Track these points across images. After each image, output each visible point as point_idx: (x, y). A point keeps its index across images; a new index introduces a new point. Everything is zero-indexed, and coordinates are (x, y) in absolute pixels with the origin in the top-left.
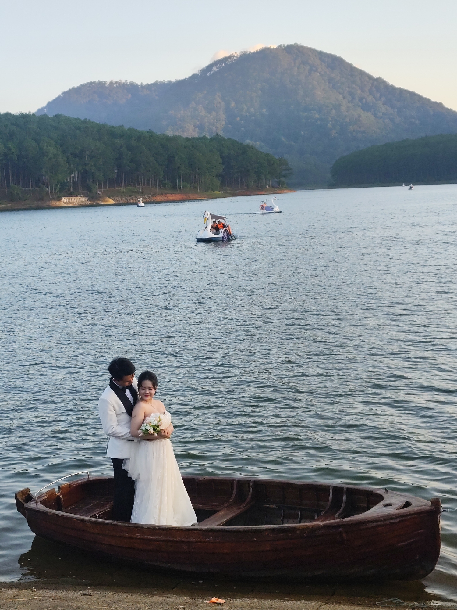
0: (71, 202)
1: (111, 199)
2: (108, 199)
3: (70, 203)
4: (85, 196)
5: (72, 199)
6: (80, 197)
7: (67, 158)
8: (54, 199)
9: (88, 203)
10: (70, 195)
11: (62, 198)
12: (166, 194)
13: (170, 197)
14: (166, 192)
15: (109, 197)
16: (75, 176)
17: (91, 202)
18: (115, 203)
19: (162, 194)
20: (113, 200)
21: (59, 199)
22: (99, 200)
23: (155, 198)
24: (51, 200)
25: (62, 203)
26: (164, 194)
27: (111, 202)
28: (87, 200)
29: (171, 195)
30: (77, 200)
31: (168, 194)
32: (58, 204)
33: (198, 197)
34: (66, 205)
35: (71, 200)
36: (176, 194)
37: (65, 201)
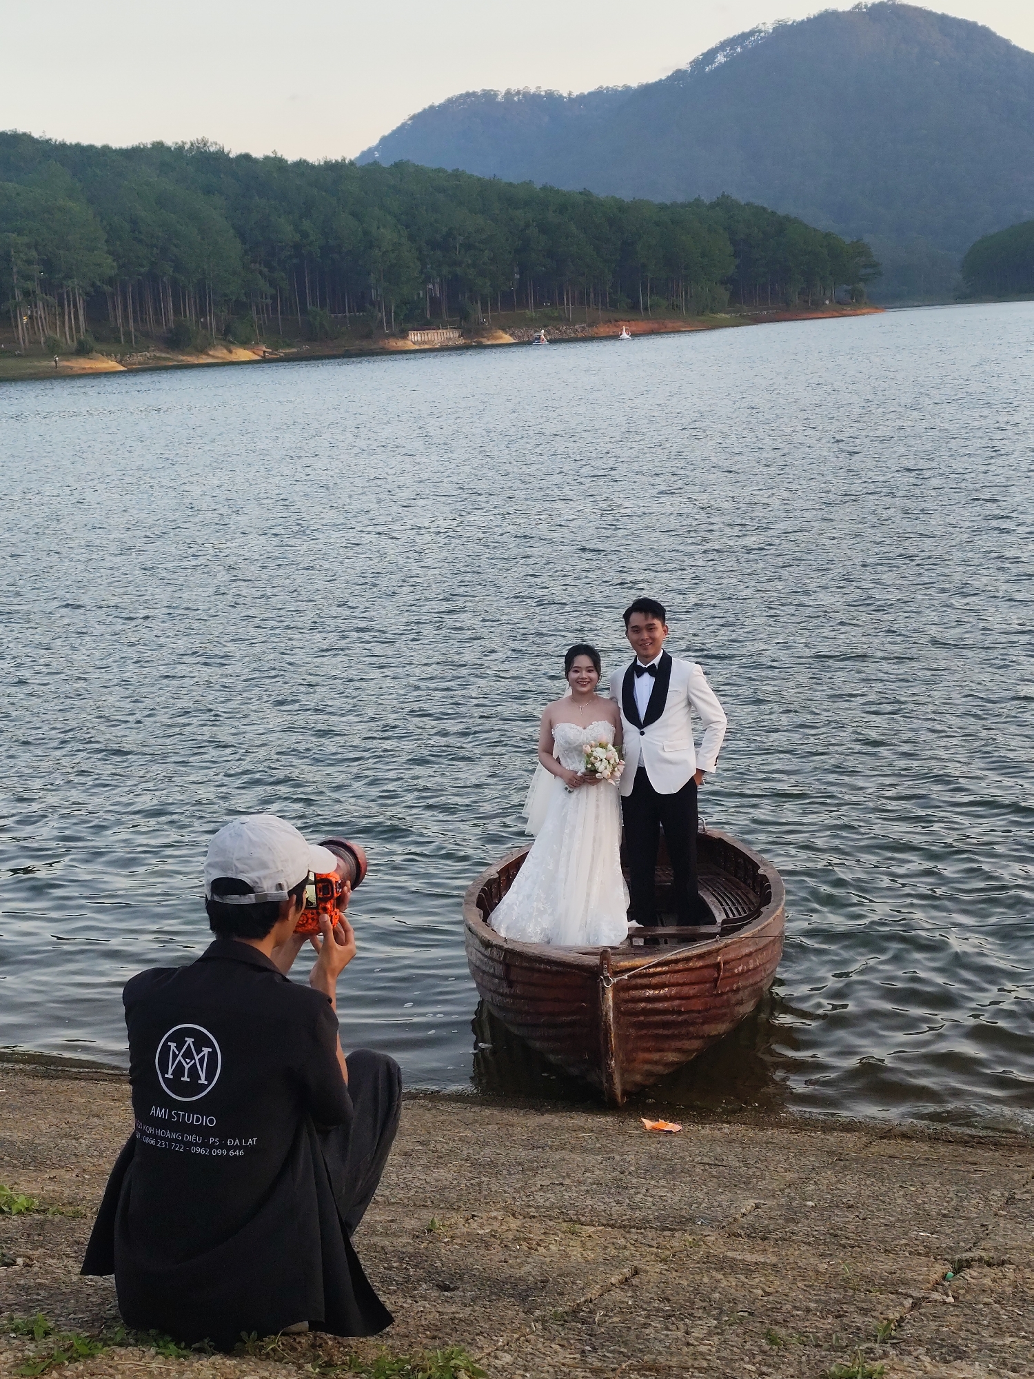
0: (426, 340)
1: (506, 333)
2: (500, 333)
3: (424, 342)
4: (454, 328)
5: (429, 335)
6: (444, 331)
7: (419, 250)
8: (393, 335)
9: (461, 341)
10: (425, 326)
11: (409, 332)
12: (616, 321)
14: (618, 316)
15: (503, 330)
16: (435, 288)
17: (465, 341)
18: (514, 341)
19: (610, 321)
20: (511, 335)
21: (403, 335)
22: (483, 336)
23: (595, 330)
24: (388, 336)
25: (410, 343)
27: (507, 338)
28: (459, 337)
30: (439, 336)
31: (622, 319)
32: (400, 344)
33: (683, 326)
34: (417, 347)
35: (426, 337)
36: (638, 320)
37: (415, 338)
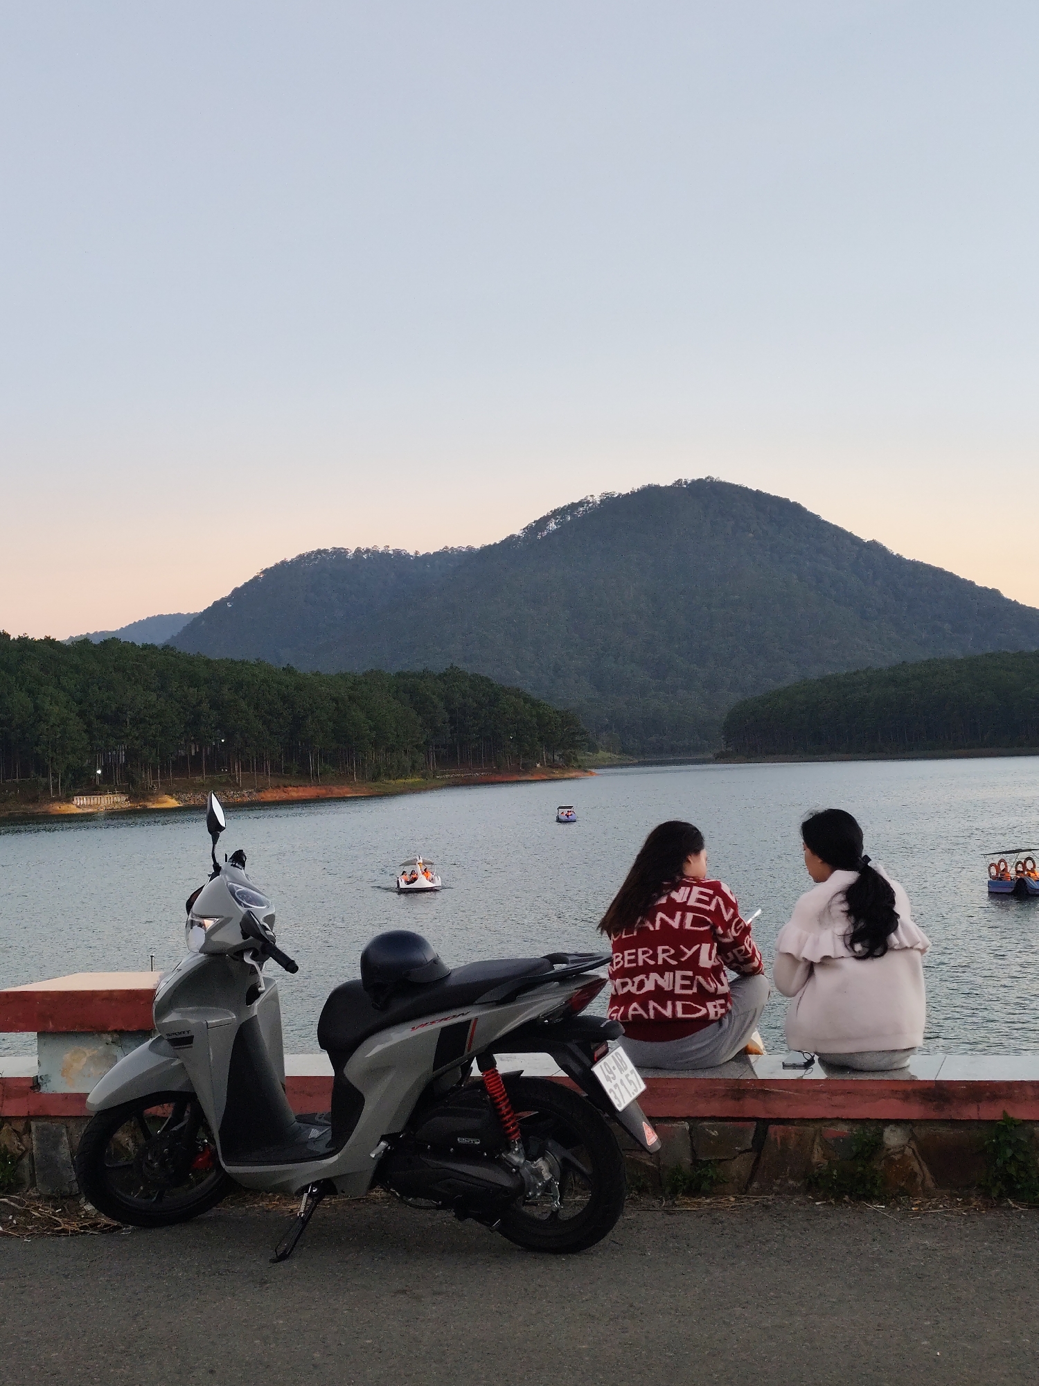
0: (92, 803)
1: (172, 797)
2: (167, 798)
3: (89, 806)
4: (122, 793)
5: (96, 799)
6: (111, 796)
7: (89, 724)
8: (59, 800)
9: (128, 805)
10: (91, 791)
11: (75, 798)
12: (285, 787)
13: (294, 793)
14: (287, 782)
15: (171, 795)
17: (133, 805)
18: (179, 805)
19: (278, 787)
20: (177, 799)
21: (68, 800)
22: (149, 801)
23: (262, 795)
24: (53, 800)
25: (74, 806)
26: (282, 788)
27: (172, 803)
28: (126, 800)
29: (295, 789)
30: (106, 801)
31: (291, 786)
33: (348, 793)
34: (79, 811)
35: (92, 801)
36: (306, 786)
37: (80, 804)
